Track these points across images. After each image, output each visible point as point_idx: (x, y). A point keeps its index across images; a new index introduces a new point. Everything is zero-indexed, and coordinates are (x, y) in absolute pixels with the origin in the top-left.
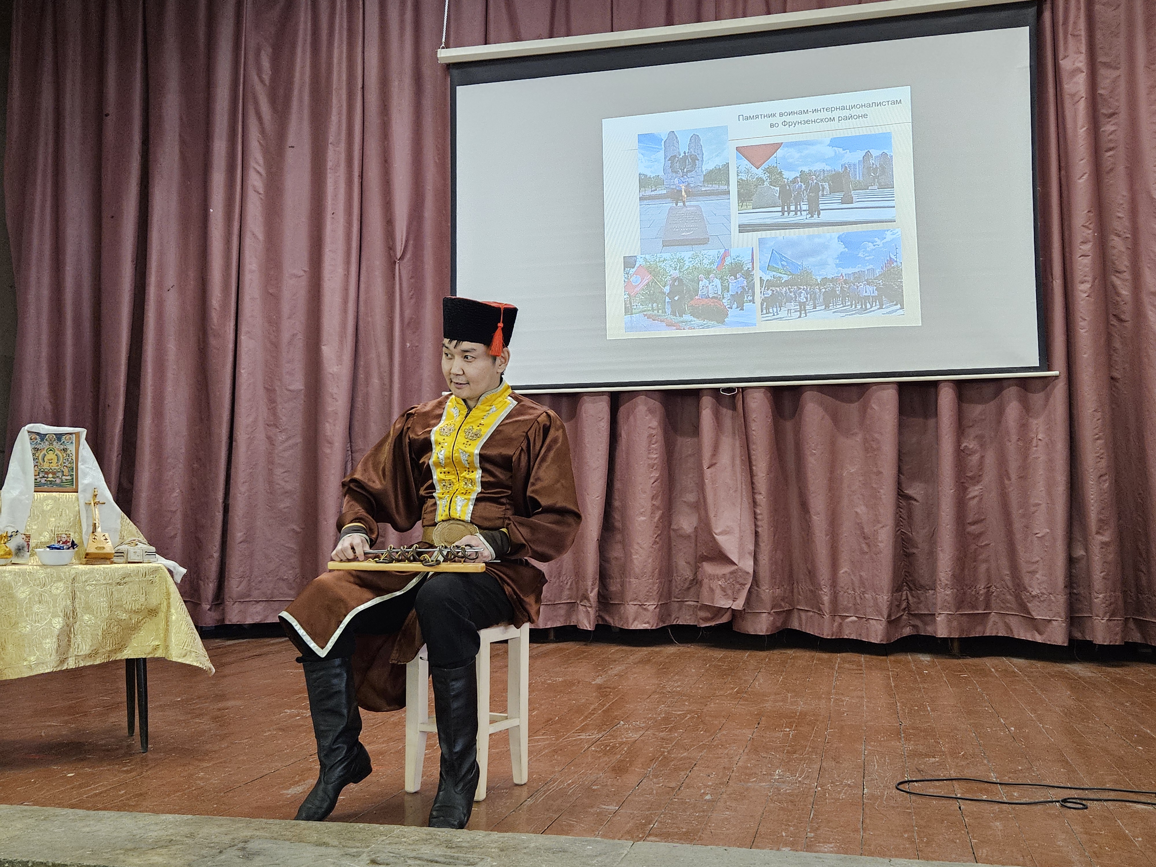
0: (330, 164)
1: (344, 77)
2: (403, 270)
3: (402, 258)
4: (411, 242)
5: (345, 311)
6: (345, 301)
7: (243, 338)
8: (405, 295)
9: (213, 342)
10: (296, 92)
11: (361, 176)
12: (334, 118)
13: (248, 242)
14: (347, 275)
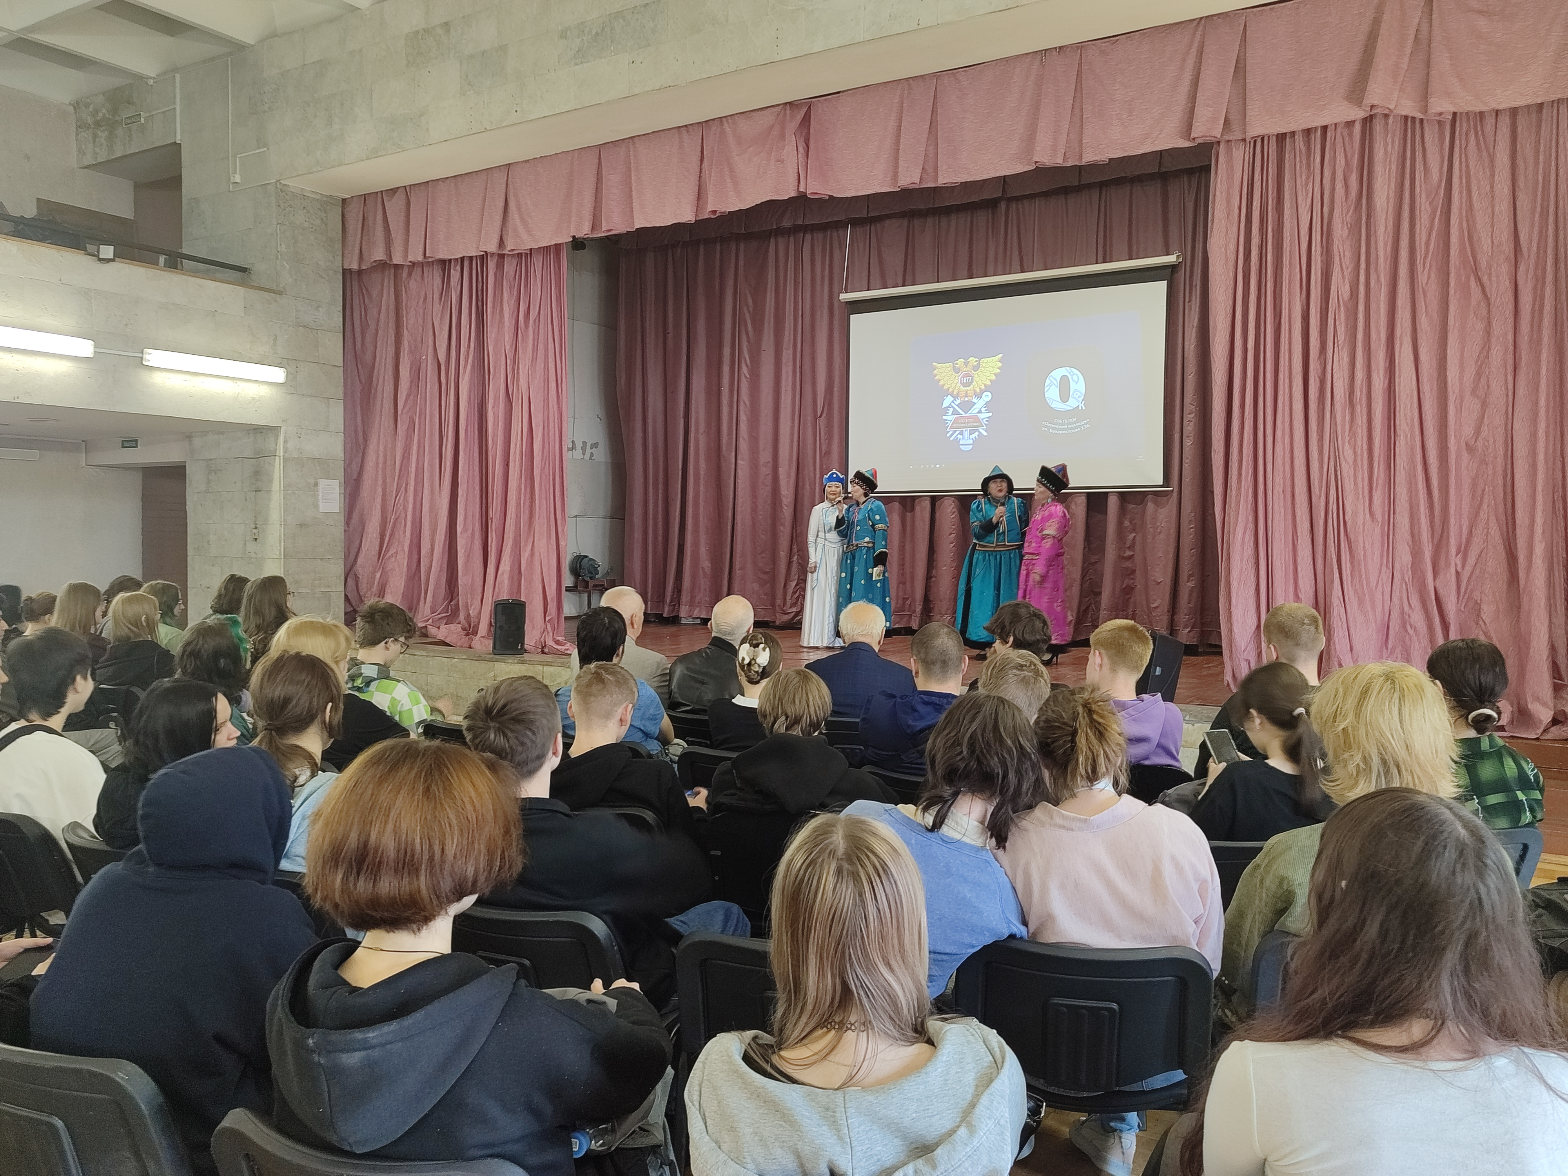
0: (784, 361)
1: (792, 307)
2: (822, 422)
3: (820, 417)
4: (826, 407)
5: (791, 447)
6: (792, 441)
7: (739, 462)
8: (822, 438)
9: (723, 464)
10: (766, 318)
11: (801, 368)
12: (787, 333)
13: (742, 407)
14: (793, 427)
